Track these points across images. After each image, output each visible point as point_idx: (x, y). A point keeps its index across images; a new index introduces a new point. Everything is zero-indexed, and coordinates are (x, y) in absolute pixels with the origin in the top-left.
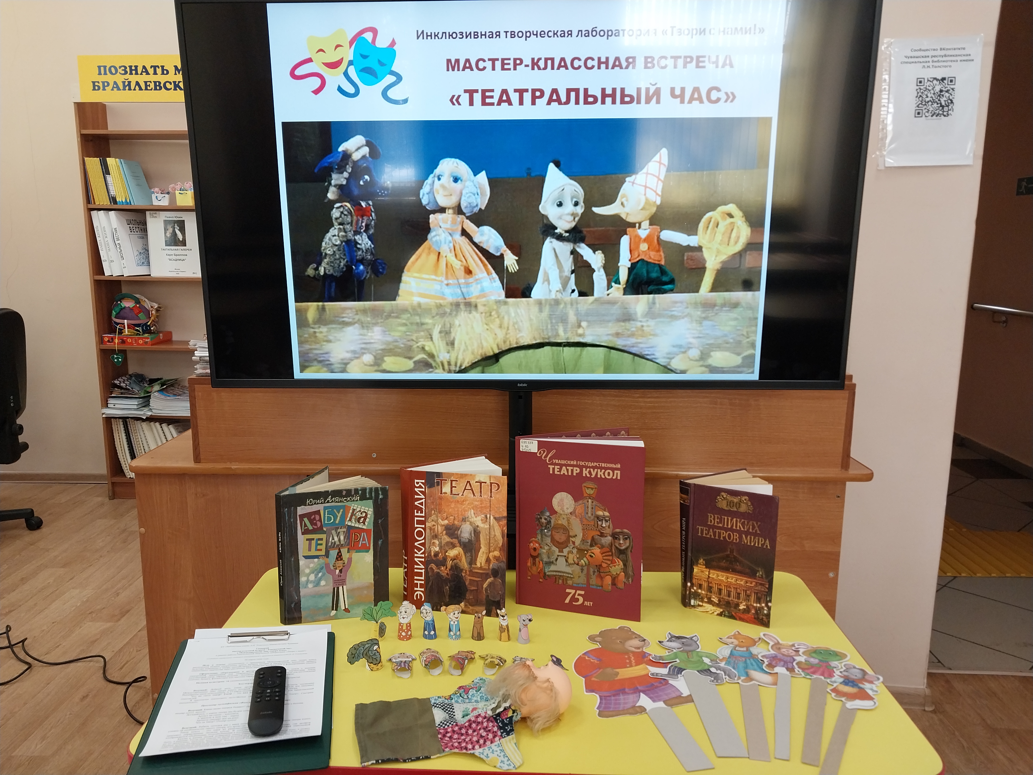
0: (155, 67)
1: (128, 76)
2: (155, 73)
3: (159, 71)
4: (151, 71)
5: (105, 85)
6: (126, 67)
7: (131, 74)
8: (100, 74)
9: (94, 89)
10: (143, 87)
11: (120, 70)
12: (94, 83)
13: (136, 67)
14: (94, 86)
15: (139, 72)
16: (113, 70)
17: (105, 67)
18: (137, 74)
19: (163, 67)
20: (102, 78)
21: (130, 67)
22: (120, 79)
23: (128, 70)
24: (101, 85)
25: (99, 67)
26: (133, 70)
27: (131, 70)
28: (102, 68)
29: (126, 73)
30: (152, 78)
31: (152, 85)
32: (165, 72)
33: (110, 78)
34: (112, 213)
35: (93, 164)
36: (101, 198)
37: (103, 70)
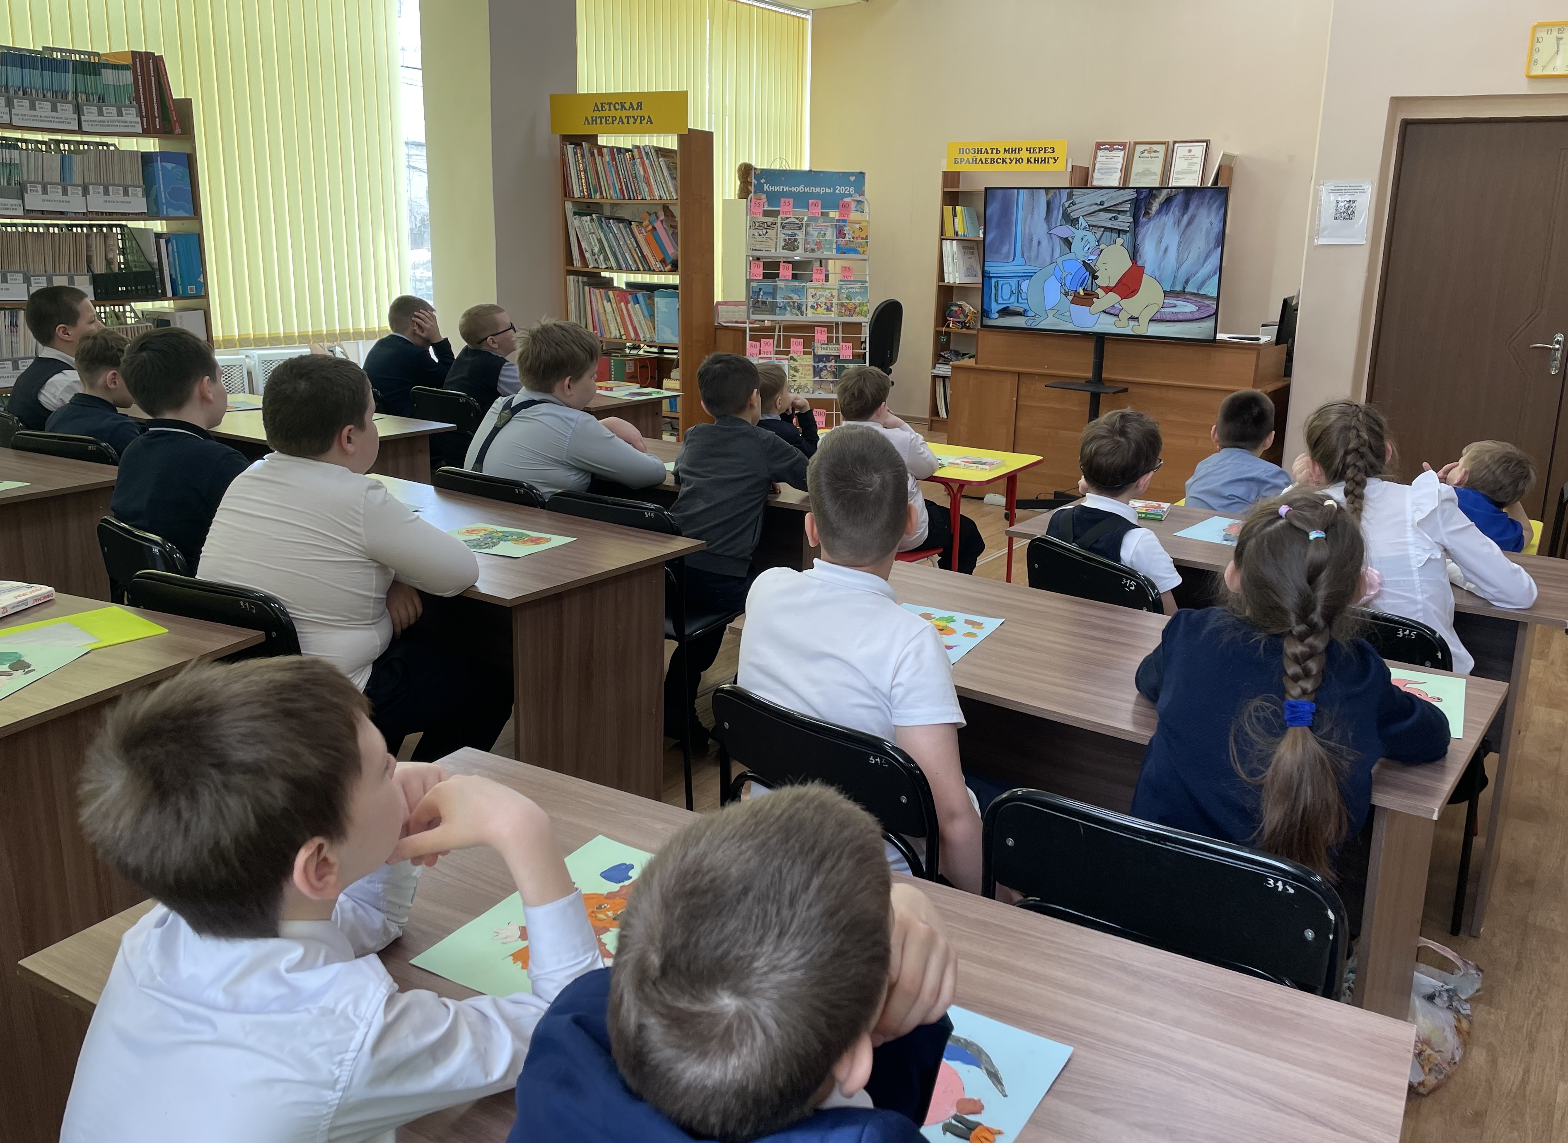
0: (992, 149)
1: (976, 155)
2: (992, 153)
3: (995, 151)
4: (990, 151)
5: (962, 160)
6: (975, 150)
8: (959, 153)
9: (955, 163)
10: (984, 162)
12: (956, 159)
13: (981, 149)
14: (956, 161)
16: (967, 151)
17: (963, 149)
19: (997, 149)
20: (961, 156)
21: (978, 149)
22: (970, 156)
24: (959, 160)
25: (960, 149)
26: (980, 151)
27: (978, 151)
29: (975, 153)
30: (990, 156)
31: (989, 161)
32: (998, 152)
33: (965, 156)
34: (954, 242)
35: (948, 209)
36: (949, 233)
37: (961, 151)
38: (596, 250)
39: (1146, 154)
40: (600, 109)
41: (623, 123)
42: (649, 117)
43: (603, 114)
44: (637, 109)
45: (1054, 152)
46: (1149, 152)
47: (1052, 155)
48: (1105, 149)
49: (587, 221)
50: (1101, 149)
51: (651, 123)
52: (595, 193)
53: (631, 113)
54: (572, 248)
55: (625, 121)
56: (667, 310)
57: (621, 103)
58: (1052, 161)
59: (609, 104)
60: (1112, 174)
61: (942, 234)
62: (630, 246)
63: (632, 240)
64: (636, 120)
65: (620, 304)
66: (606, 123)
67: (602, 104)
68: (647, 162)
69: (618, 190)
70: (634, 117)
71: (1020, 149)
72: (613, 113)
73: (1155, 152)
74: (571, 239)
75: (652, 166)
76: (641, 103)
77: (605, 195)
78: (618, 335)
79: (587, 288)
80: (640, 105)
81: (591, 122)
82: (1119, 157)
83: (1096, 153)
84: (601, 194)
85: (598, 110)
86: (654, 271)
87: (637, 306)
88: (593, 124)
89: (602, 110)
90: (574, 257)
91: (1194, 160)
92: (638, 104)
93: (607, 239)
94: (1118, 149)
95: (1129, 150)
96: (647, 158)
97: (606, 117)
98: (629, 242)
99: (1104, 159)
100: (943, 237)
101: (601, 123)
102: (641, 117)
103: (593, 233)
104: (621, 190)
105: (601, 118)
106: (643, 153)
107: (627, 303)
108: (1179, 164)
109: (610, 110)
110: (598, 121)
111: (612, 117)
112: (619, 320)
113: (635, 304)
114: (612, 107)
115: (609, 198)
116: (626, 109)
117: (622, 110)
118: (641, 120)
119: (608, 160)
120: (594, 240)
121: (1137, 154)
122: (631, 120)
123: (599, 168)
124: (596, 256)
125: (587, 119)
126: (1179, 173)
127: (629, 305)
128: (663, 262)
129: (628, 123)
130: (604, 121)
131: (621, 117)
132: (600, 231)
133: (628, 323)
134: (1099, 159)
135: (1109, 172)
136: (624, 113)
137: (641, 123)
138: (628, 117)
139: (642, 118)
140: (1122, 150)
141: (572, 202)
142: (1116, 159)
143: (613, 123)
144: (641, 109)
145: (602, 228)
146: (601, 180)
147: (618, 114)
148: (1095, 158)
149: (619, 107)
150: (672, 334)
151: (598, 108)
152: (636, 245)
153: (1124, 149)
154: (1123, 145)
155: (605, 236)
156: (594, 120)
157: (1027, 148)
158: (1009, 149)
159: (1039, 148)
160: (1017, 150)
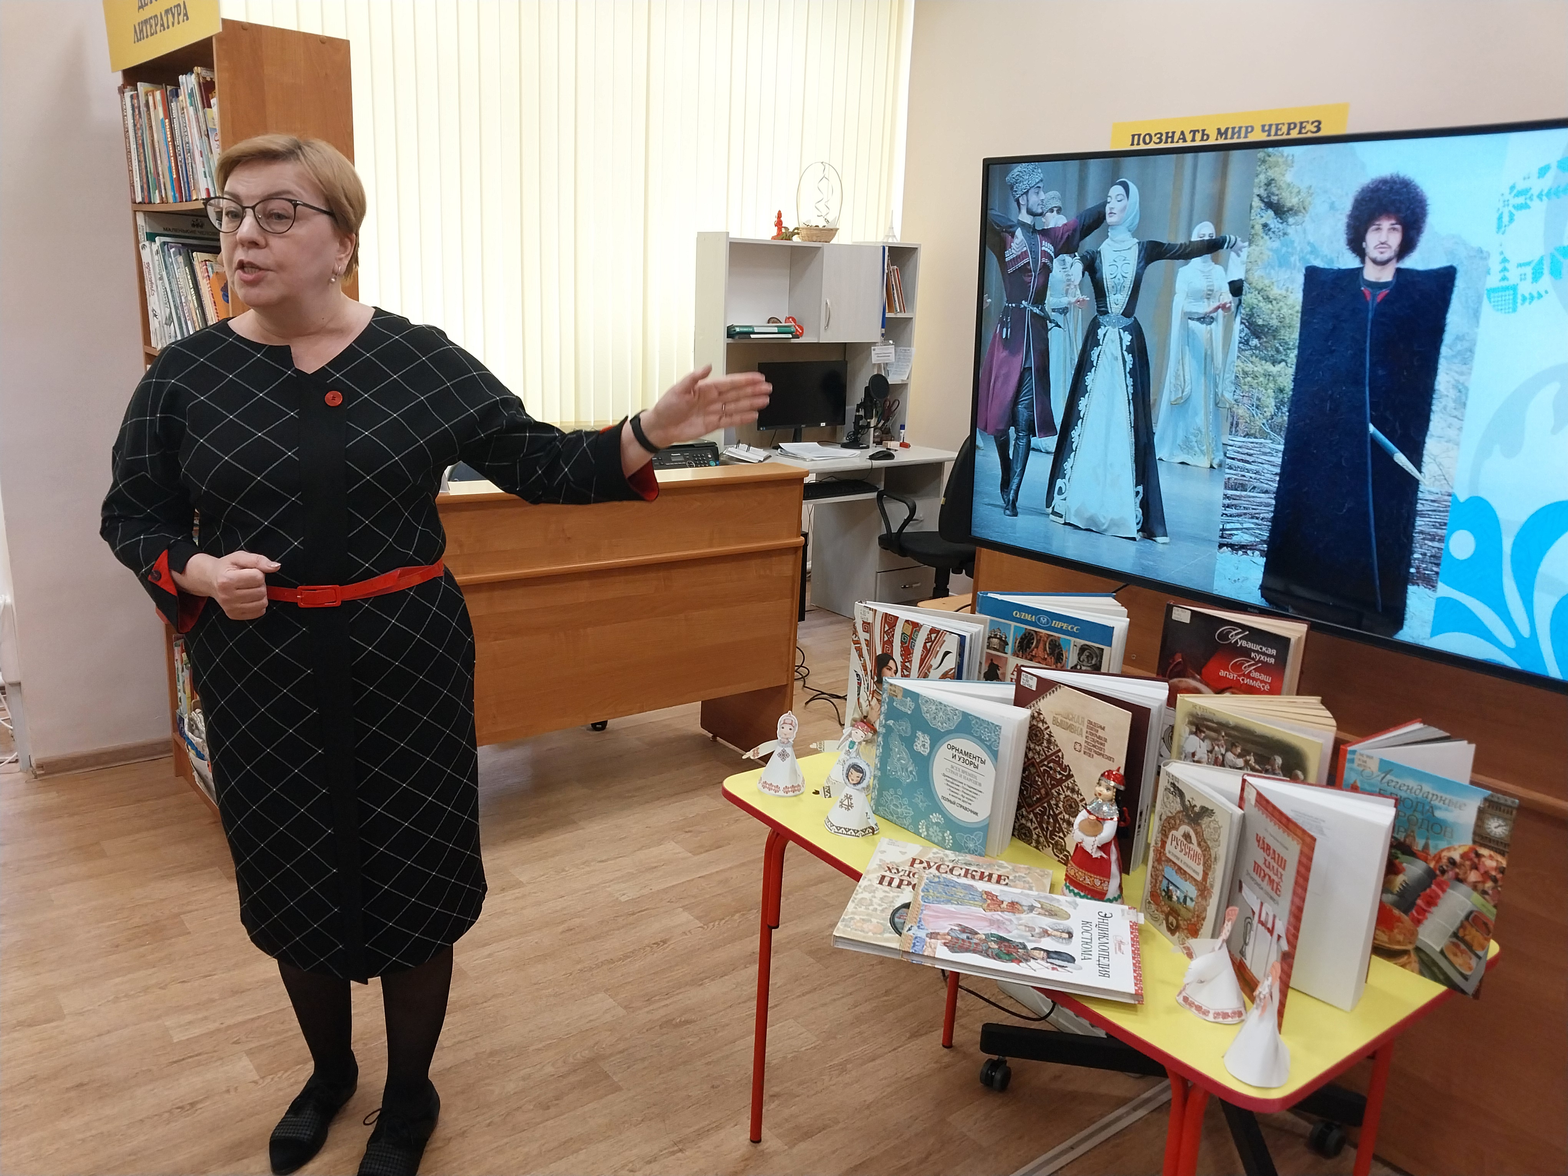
0: (1194, 132)
1: (1161, 144)
6: (1161, 134)
11: (1155, 139)
13: (1173, 133)
15: (1176, 139)
16: (1147, 139)
17: (1139, 135)
18: (1173, 140)
19: (1203, 131)
21: (1167, 132)
23: (1164, 138)
25: (1133, 136)
27: (1167, 137)
28: (1136, 137)
37: (1136, 139)
47: (1315, 136)
71: (1250, 130)
157: (1263, 126)
158: (1227, 129)
159: (1289, 124)
160: (1243, 130)
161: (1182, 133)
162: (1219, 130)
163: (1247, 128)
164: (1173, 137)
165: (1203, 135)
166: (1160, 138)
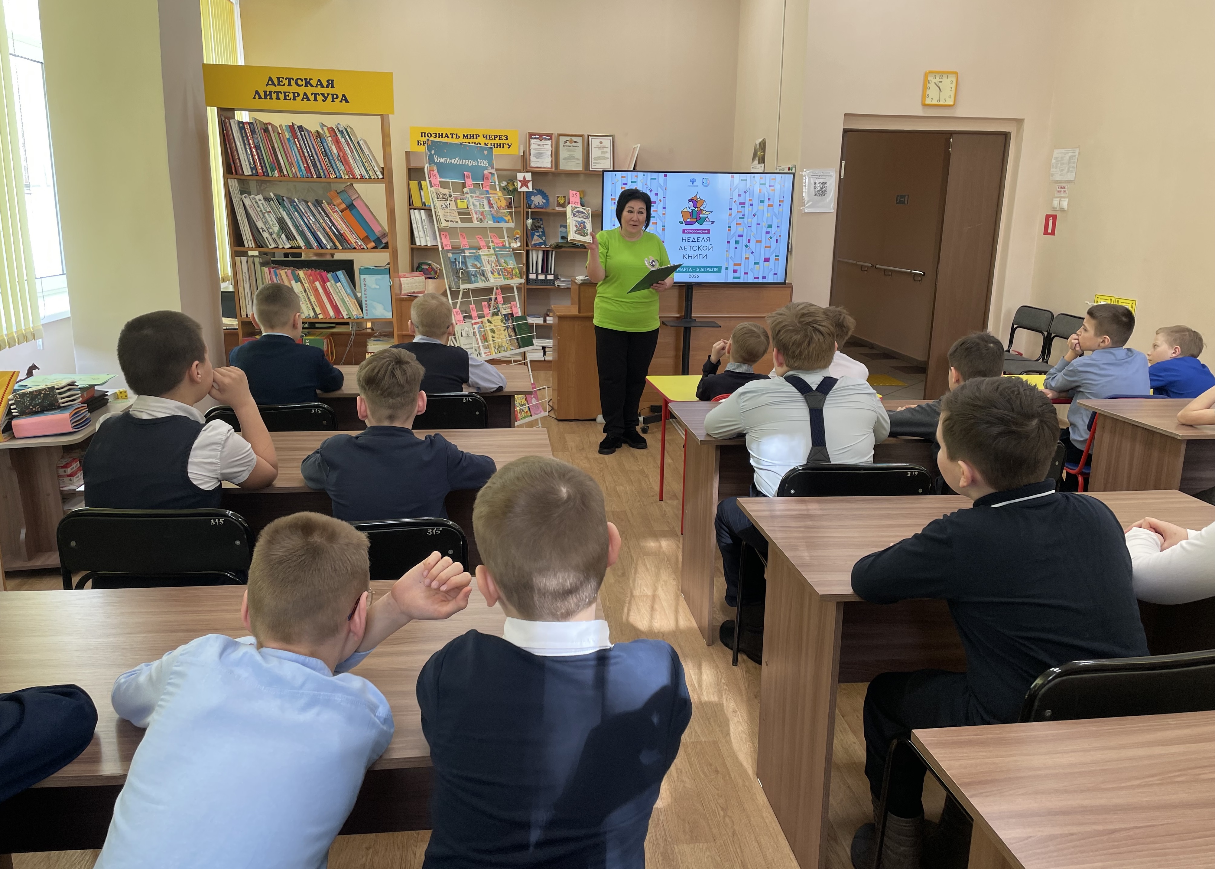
0: (452, 134)
2: (452, 137)
3: (455, 136)
4: (450, 136)
7: (439, 137)
8: (422, 136)
9: (418, 145)
11: (433, 135)
12: (418, 141)
13: (442, 134)
14: (418, 143)
15: (444, 136)
16: (429, 135)
17: (425, 133)
18: (442, 137)
19: (457, 134)
20: (424, 139)
21: (439, 134)
23: (438, 135)
24: (422, 143)
25: (422, 133)
29: (436, 137)
32: (458, 137)
33: (427, 139)
34: (422, 211)
35: (414, 184)
36: (417, 203)
37: (423, 134)
38: (276, 228)
39: (568, 144)
40: (276, 83)
41: (308, 100)
42: (344, 96)
43: (279, 88)
44: (327, 87)
45: (507, 139)
46: (571, 142)
47: (507, 142)
48: (536, 138)
49: (260, 200)
50: (533, 138)
51: (347, 101)
52: (273, 171)
53: (319, 90)
54: (241, 228)
55: (312, 98)
56: (378, 287)
57: (306, 79)
58: (506, 146)
59: (289, 79)
60: (544, 158)
61: (410, 205)
62: (324, 224)
63: (326, 218)
64: (326, 98)
65: (314, 282)
66: (285, 99)
67: (278, 78)
68: (343, 140)
69: (303, 168)
70: (323, 95)
71: (477, 136)
72: (294, 88)
73: (575, 142)
74: (239, 218)
75: (348, 144)
76: (332, 81)
77: (285, 173)
78: (312, 314)
79: (266, 269)
80: (331, 83)
81: (263, 96)
82: (547, 146)
83: (530, 141)
84: (281, 171)
85: (273, 84)
86: (355, 248)
87: (339, 284)
88: (266, 98)
89: (279, 84)
90: (244, 238)
91: (605, 150)
92: (328, 81)
93: (291, 219)
94: (546, 139)
95: (554, 139)
96: (342, 137)
97: (285, 93)
98: (322, 221)
99: (536, 146)
100: (411, 207)
101: (278, 98)
102: (333, 95)
103: (270, 212)
104: (308, 169)
105: (278, 93)
106: (337, 131)
107: (324, 282)
108: (595, 153)
109: (290, 85)
110: (274, 96)
111: (294, 93)
112: (313, 299)
113: (336, 282)
114: (293, 82)
115: (291, 176)
116: (312, 86)
117: (306, 86)
118: (333, 98)
119: (288, 137)
120: (271, 219)
121: (561, 144)
122: (320, 98)
123: (276, 145)
124: (274, 236)
125: (257, 92)
126: (595, 159)
127: (328, 284)
128: (366, 239)
129: (315, 100)
130: (282, 96)
131: (305, 94)
132: (281, 210)
133: (326, 301)
134: (532, 146)
135: (543, 157)
136: (309, 90)
137: (333, 101)
138: (315, 95)
139: (334, 97)
140: (549, 139)
141: (238, 179)
142: (546, 147)
143: (294, 99)
144: (333, 87)
145: (284, 207)
146: (280, 158)
147: (301, 90)
148: (530, 145)
149: (304, 83)
150: (384, 309)
151: (272, 81)
152: (331, 224)
153: (551, 139)
154: (550, 136)
155: (289, 214)
156: (268, 95)
157: (484, 135)
158: (467, 135)
159: (495, 136)
160: (475, 136)
161: (446, 134)
162: (464, 135)
163: (476, 135)
164: (442, 135)
165: (457, 136)
166: (436, 135)
